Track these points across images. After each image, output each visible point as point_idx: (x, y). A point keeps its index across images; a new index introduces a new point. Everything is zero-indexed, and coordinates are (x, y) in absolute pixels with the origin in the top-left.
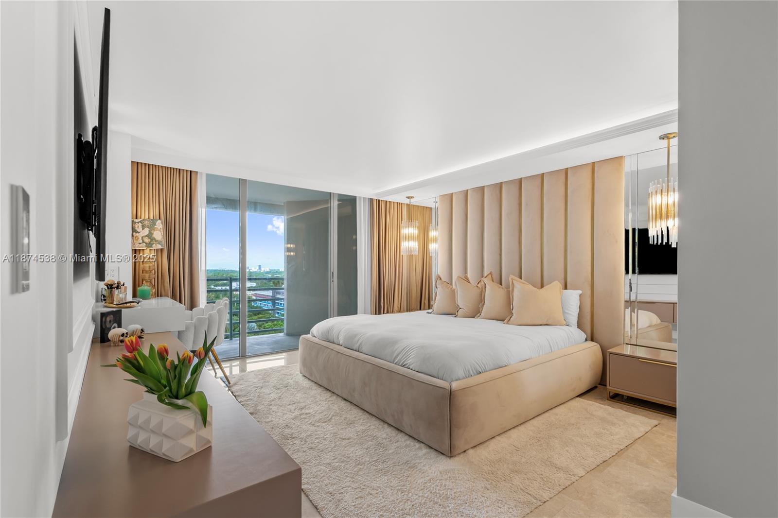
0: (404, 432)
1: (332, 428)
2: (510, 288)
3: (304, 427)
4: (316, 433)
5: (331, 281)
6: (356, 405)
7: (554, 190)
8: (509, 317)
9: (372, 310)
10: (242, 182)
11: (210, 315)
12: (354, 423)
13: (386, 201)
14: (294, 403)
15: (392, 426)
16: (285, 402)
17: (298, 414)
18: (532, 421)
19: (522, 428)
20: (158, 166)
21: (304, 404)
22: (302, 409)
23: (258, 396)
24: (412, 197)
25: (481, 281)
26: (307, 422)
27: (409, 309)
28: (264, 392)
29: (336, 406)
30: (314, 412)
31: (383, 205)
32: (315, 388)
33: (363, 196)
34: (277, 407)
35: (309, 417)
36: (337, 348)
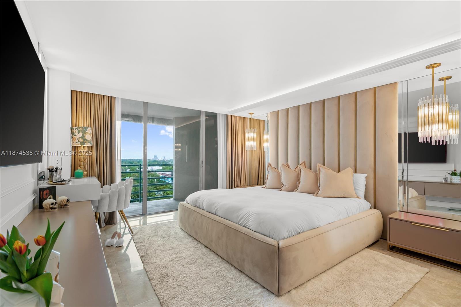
0: (245, 274)
1: (195, 269)
2: (317, 172)
3: (177, 267)
4: (184, 273)
5: (201, 167)
6: (213, 252)
7: (347, 107)
8: (317, 192)
9: (227, 186)
10: (145, 104)
11: (120, 189)
12: (211, 265)
13: (236, 116)
14: (173, 249)
15: (237, 268)
16: (166, 248)
17: (174, 257)
18: (336, 267)
19: (329, 272)
20: (90, 93)
21: (178, 250)
22: (177, 253)
23: (150, 243)
24: (253, 114)
25: (297, 167)
26: (179, 264)
27: (251, 185)
28: (154, 240)
29: (200, 251)
30: (185, 256)
31: (234, 119)
32: (188, 237)
33: (221, 113)
34: (161, 251)
35: (181, 259)
36: (202, 212)
